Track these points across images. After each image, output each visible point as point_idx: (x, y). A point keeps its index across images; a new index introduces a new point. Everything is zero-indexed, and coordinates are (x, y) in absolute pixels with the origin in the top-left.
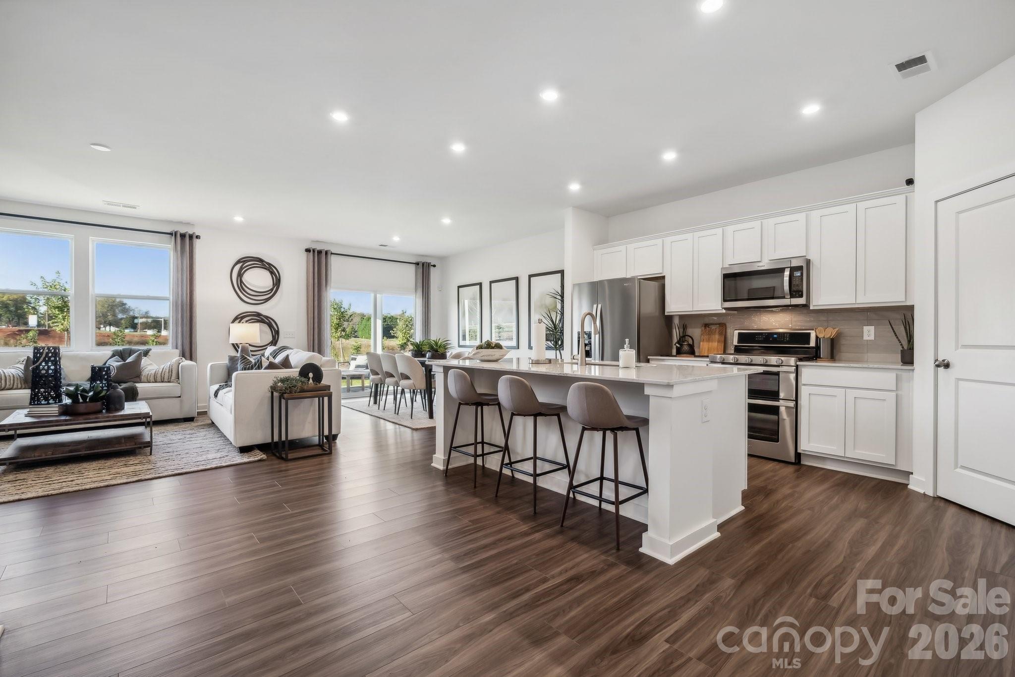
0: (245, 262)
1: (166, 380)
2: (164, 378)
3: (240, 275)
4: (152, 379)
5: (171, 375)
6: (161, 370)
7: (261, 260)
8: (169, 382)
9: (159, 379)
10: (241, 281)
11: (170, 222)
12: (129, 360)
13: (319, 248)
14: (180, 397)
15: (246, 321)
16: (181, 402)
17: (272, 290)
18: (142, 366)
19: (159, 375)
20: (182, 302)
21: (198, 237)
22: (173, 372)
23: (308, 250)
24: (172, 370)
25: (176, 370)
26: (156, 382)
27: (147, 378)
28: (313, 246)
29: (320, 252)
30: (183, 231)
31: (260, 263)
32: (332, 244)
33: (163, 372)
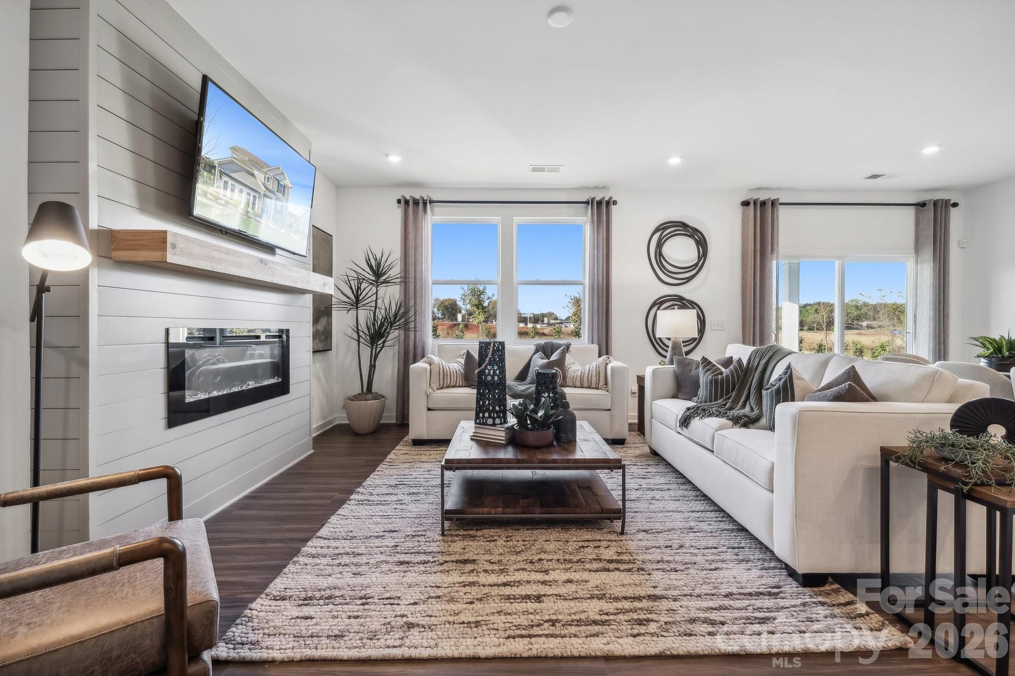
0: (665, 229)
1: (594, 385)
2: (591, 383)
3: (660, 245)
4: (578, 384)
5: (599, 379)
6: (587, 372)
7: (684, 225)
8: (597, 388)
9: (585, 384)
10: (661, 254)
11: (586, 188)
12: (554, 357)
13: (763, 196)
14: (609, 410)
15: (666, 308)
16: (611, 416)
17: (696, 264)
18: (566, 365)
19: (585, 378)
20: (598, 285)
21: (615, 203)
22: (601, 376)
23: (746, 204)
24: (599, 373)
25: (604, 373)
26: (582, 387)
27: (573, 381)
28: (755, 196)
29: (763, 203)
30: (598, 198)
31: (684, 229)
32: (779, 189)
33: (590, 373)
